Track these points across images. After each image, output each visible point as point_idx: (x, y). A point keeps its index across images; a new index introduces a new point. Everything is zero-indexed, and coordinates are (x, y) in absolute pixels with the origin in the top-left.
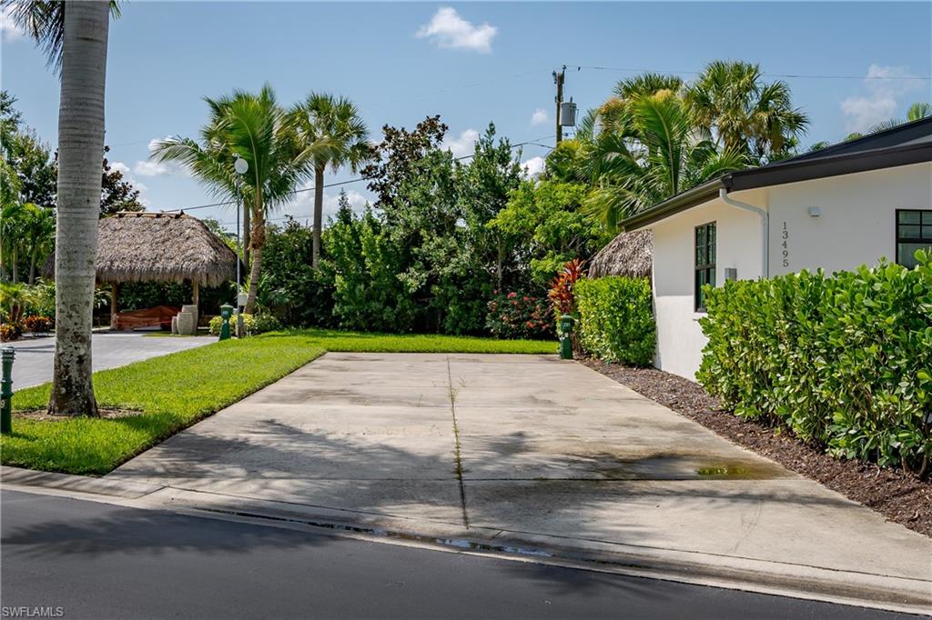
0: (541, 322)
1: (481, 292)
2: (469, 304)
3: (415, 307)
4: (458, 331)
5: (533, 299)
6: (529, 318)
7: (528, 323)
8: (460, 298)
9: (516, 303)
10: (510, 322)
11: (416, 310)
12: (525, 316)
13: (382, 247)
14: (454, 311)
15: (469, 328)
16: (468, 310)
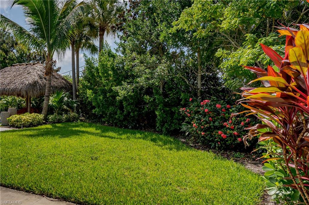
0: (235, 132)
1: (181, 100)
2: (173, 110)
3: (136, 111)
4: (164, 129)
5: (228, 106)
6: (222, 127)
7: (220, 132)
8: (166, 105)
9: (206, 110)
10: (201, 130)
11: (136, 113)
12: (217, 124)
13: (113, 69)
14: (159, 115)
15: (172, 129)
16: (172, 113)
